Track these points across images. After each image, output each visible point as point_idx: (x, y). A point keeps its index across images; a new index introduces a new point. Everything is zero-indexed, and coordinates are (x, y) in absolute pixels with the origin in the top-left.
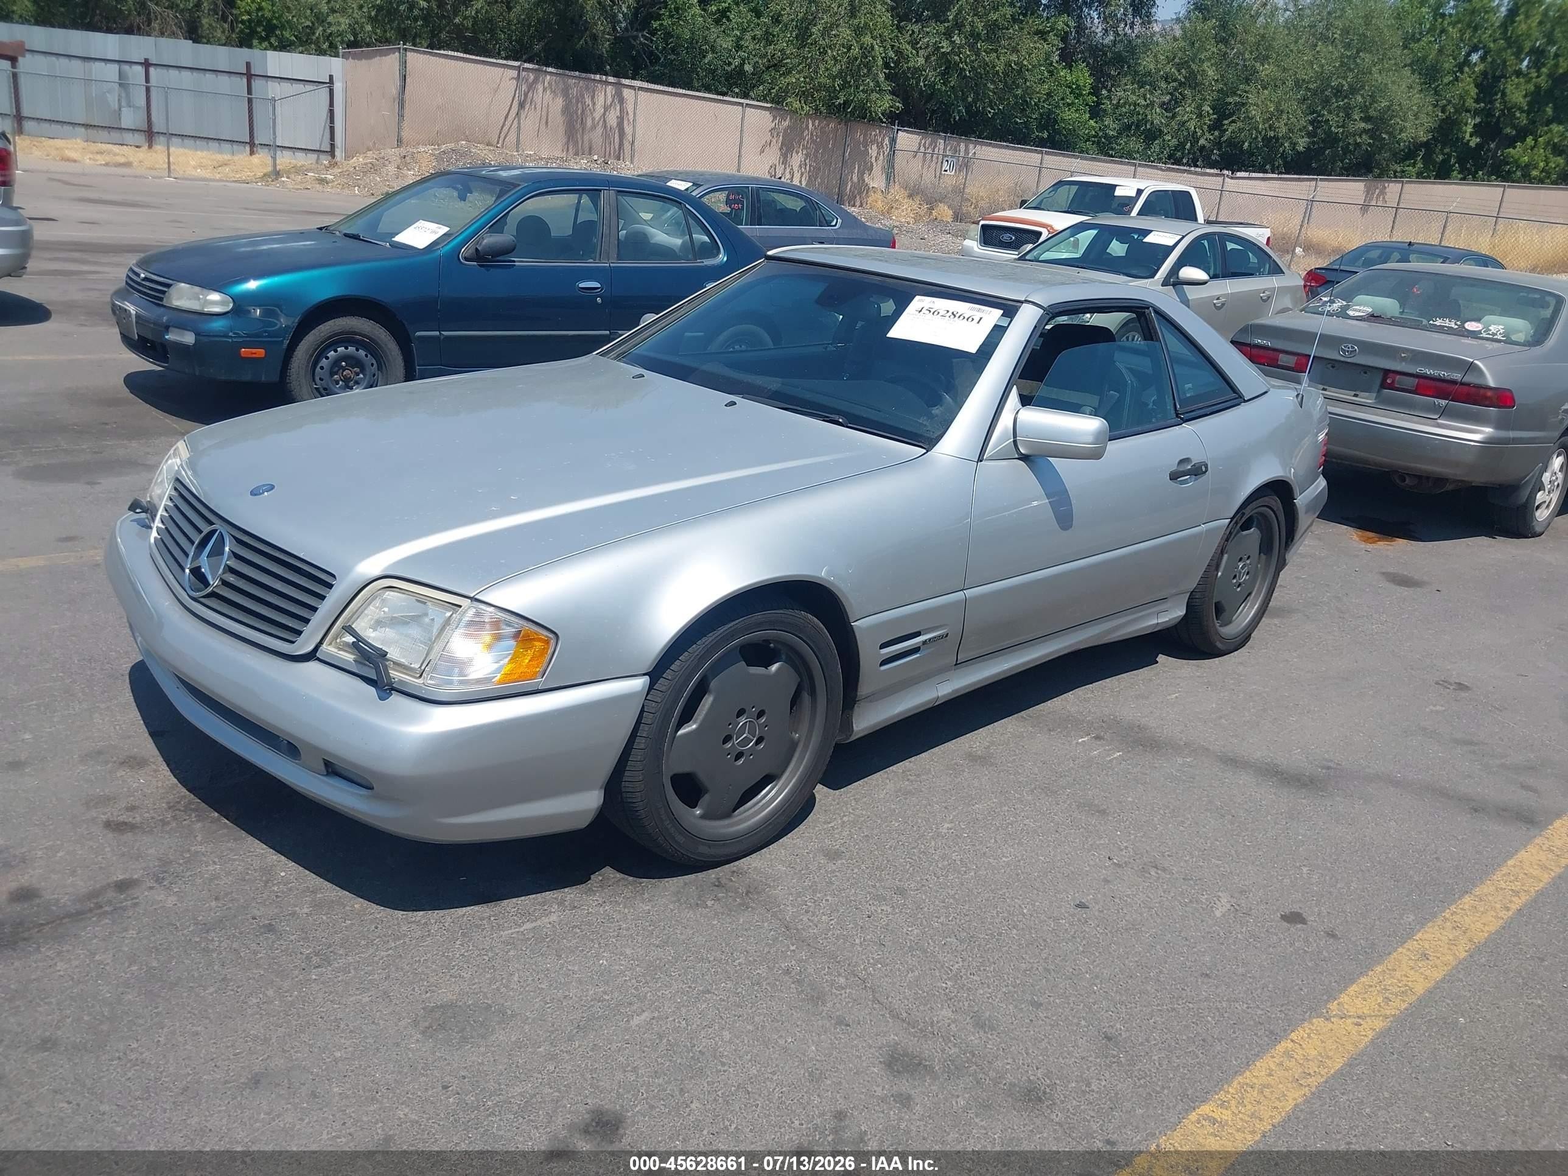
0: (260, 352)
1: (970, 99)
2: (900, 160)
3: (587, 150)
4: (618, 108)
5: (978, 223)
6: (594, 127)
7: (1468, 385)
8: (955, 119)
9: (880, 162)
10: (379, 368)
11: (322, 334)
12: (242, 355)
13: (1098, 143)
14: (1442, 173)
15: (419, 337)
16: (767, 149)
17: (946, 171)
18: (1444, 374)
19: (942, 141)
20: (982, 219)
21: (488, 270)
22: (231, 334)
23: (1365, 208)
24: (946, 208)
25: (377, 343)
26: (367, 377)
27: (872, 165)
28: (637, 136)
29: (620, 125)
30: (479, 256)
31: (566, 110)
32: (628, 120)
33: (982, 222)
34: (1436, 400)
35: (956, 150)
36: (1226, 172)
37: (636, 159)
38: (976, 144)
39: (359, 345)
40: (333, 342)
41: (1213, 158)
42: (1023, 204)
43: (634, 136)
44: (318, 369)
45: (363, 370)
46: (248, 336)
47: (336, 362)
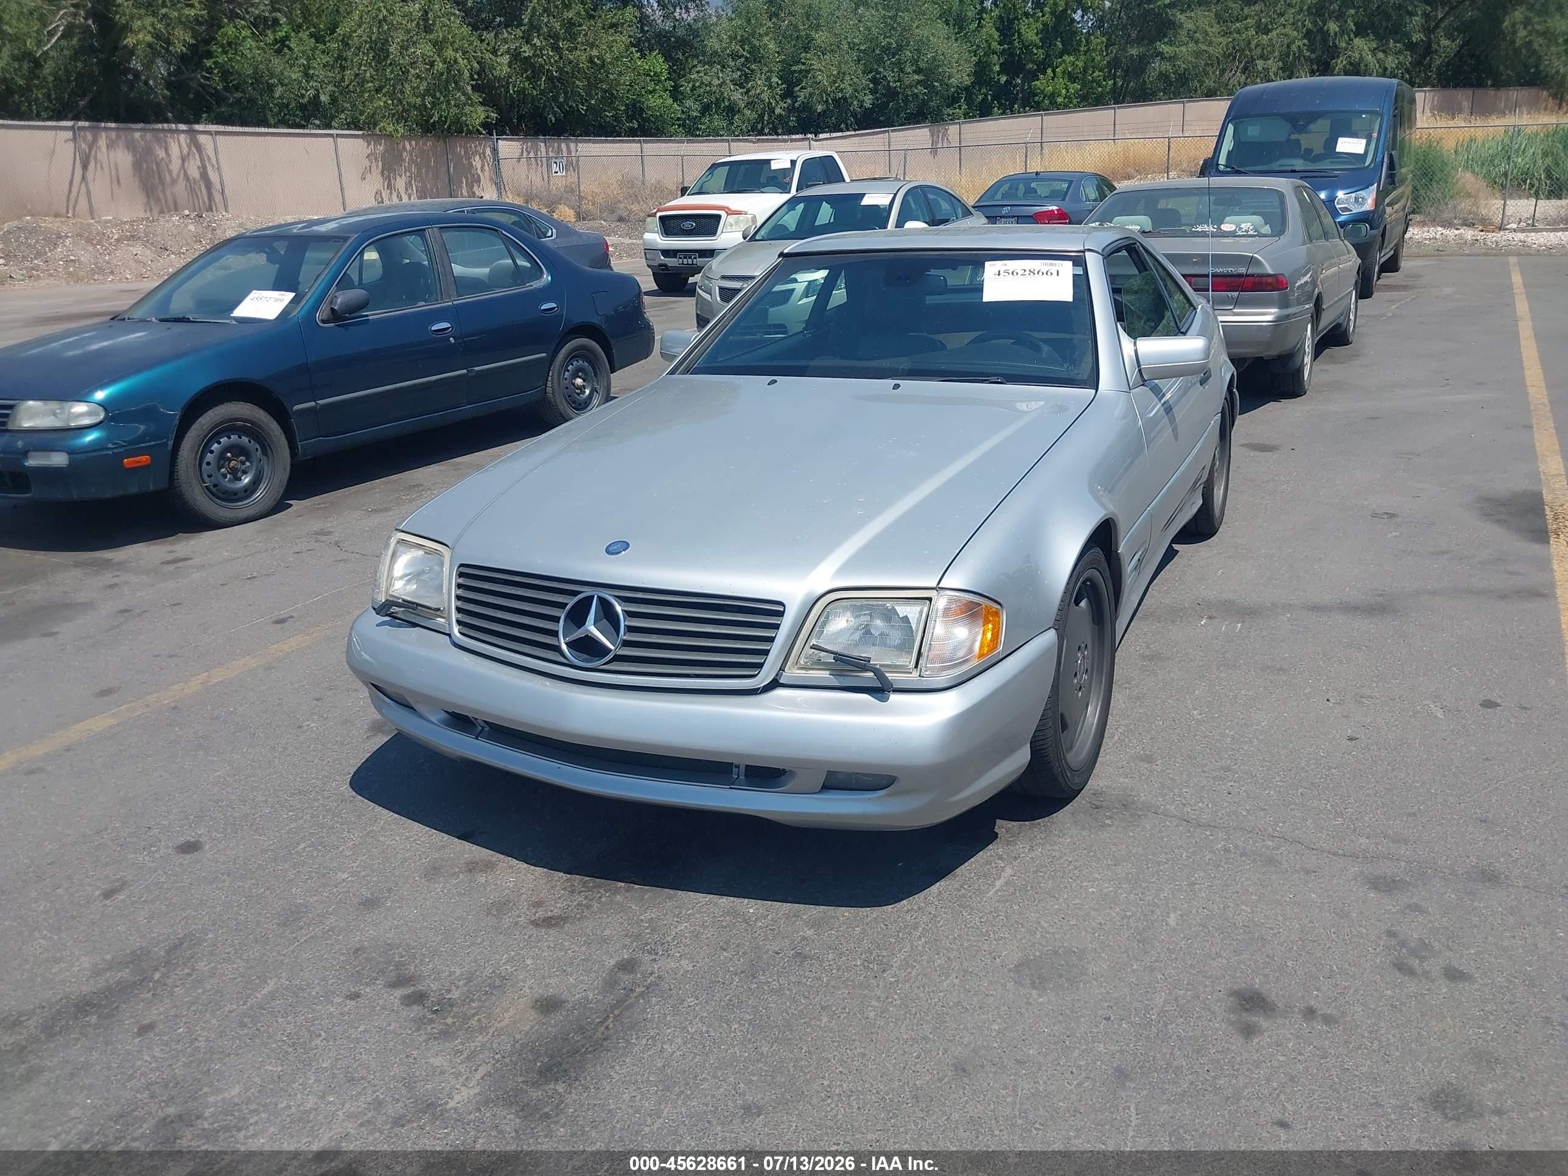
0: (145, 459)
1: (561, 100)
2: (506, 168)
3: (172, 207)
4: (197, 157)
5: (654, 215)
6: (174, 182)
7: (1253, 275)
8: (551, 121)
9: (487, 173)
10: (265, 453)
11: (204, 427)
12: (126, 467)
13: (684, 126)
14: (984, 112)
15: (298, 410)
16: (368, 176)
17: (556, 172)
18: (1231, 270)
19: (542, 144)
20: (658, 211)
21: (347, 329)
22: (110, 446)
23: (934, 151)
24: (567, 209)
25: (260, 427)
26: (255, 464)
27: (479, 176)
28: (226, 184)
29: (204, 176)
30: (335, 316)
31: (137, 166)
32: (213, 166)
33: (659, 214)
34: (1228, 293)
35: (559, 150)
36: (809, 136)
37: (230, 209)
38: (576, 142)
39: (241, 431)
40: (215, 435)
41: (791, 124)
42: (684, 191)
43: (222, 184)
44: (204, 466)
45: (248, 457)
46: (130, 443)
47: (222, 457)
